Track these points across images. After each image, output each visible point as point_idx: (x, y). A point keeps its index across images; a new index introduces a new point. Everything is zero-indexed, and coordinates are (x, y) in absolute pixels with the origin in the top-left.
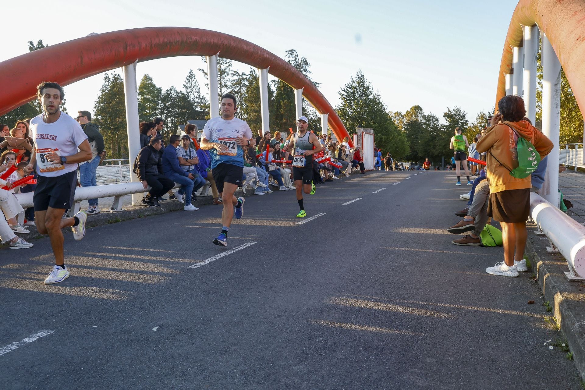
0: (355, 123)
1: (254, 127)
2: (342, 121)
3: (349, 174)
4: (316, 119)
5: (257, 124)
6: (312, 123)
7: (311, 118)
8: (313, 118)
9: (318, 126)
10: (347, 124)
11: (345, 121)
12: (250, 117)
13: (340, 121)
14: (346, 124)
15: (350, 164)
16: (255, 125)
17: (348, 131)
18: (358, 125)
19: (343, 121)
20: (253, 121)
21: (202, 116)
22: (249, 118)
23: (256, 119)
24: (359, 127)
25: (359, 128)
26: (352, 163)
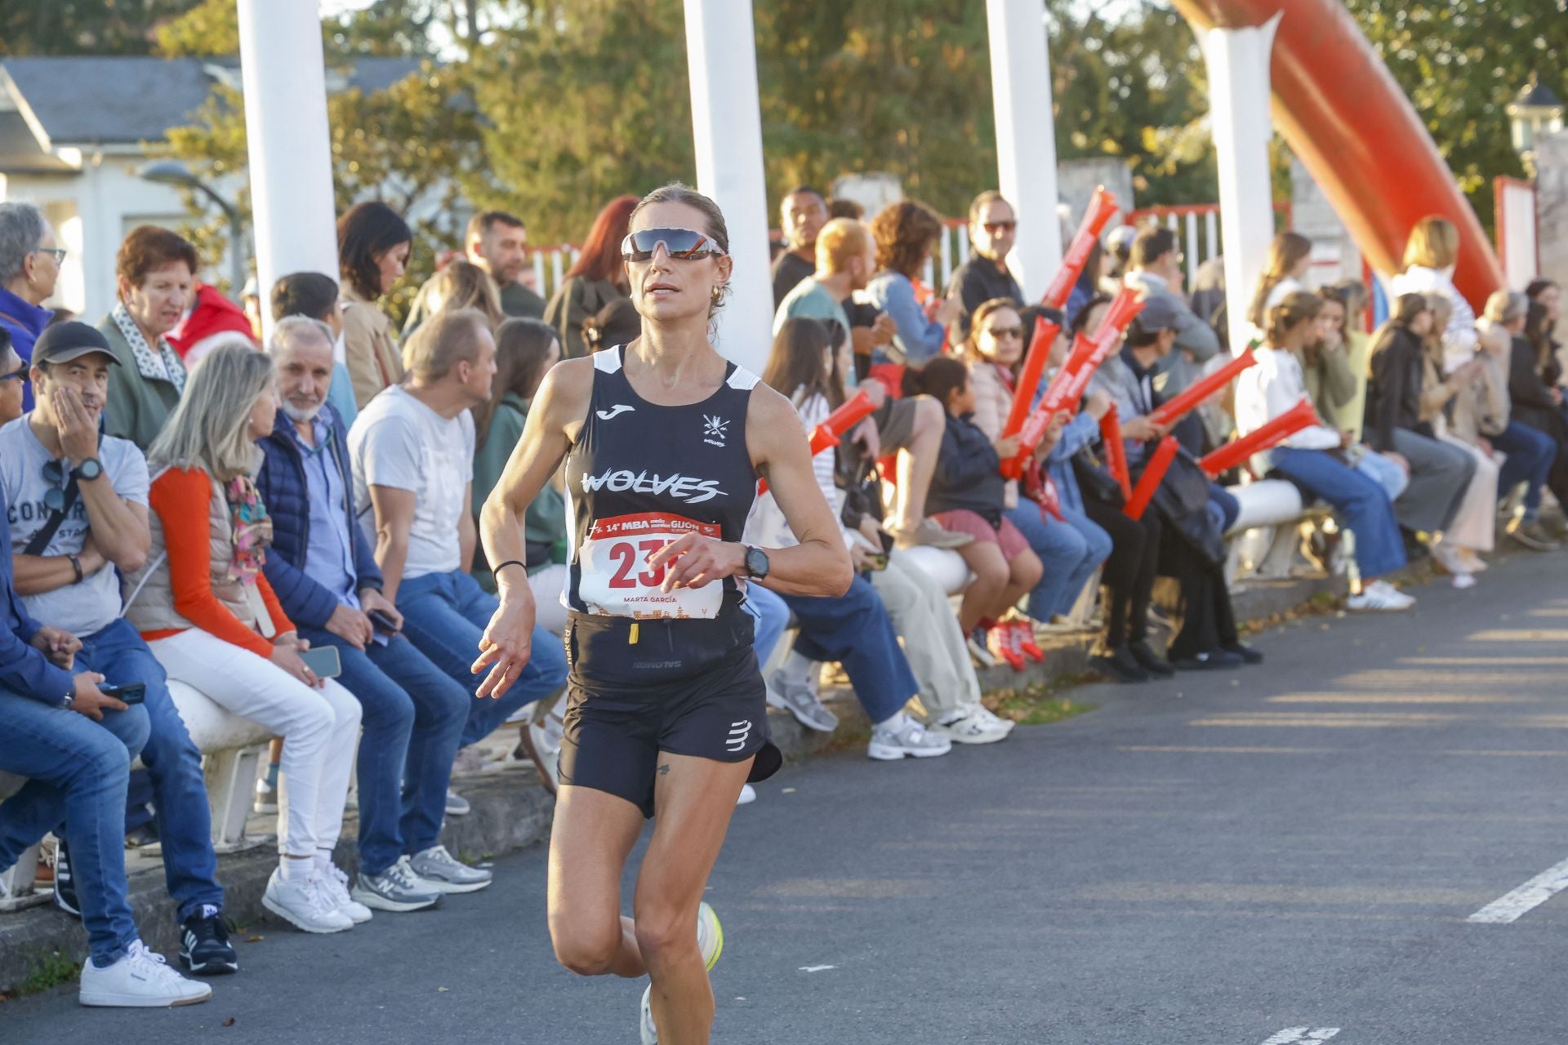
0: (1494, 66)
1: (590, 118)
2: (1375, 56)
3: (1481, 555)
4: (1136, 21)
5: (618, 86)
6: (1100, 53)
7: (1093, 15)
8: (1112, 17)
9: (1158, 81)
10: (1418, 79)
11: (1406, 54)
12: (549, 18)
13: (1364, 61)
14: (1409, 74)
15: (1489, 465)
16: (601, 95)
17: (1438, 137)
18: (1523, 81)
19: (1391, 59)
20: (579, 60)
21: (126, 16)
22: (546, 36)
23: (609, 41)
24: (1536, 100)
25: (1536, 112)
26: (1500, 457)
